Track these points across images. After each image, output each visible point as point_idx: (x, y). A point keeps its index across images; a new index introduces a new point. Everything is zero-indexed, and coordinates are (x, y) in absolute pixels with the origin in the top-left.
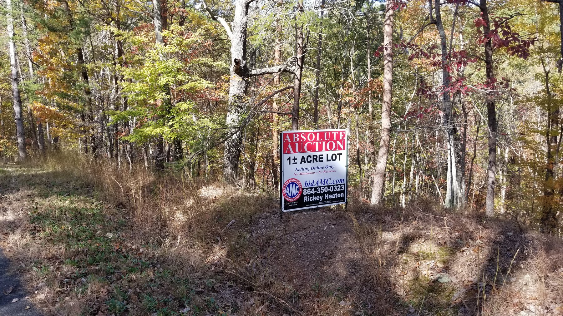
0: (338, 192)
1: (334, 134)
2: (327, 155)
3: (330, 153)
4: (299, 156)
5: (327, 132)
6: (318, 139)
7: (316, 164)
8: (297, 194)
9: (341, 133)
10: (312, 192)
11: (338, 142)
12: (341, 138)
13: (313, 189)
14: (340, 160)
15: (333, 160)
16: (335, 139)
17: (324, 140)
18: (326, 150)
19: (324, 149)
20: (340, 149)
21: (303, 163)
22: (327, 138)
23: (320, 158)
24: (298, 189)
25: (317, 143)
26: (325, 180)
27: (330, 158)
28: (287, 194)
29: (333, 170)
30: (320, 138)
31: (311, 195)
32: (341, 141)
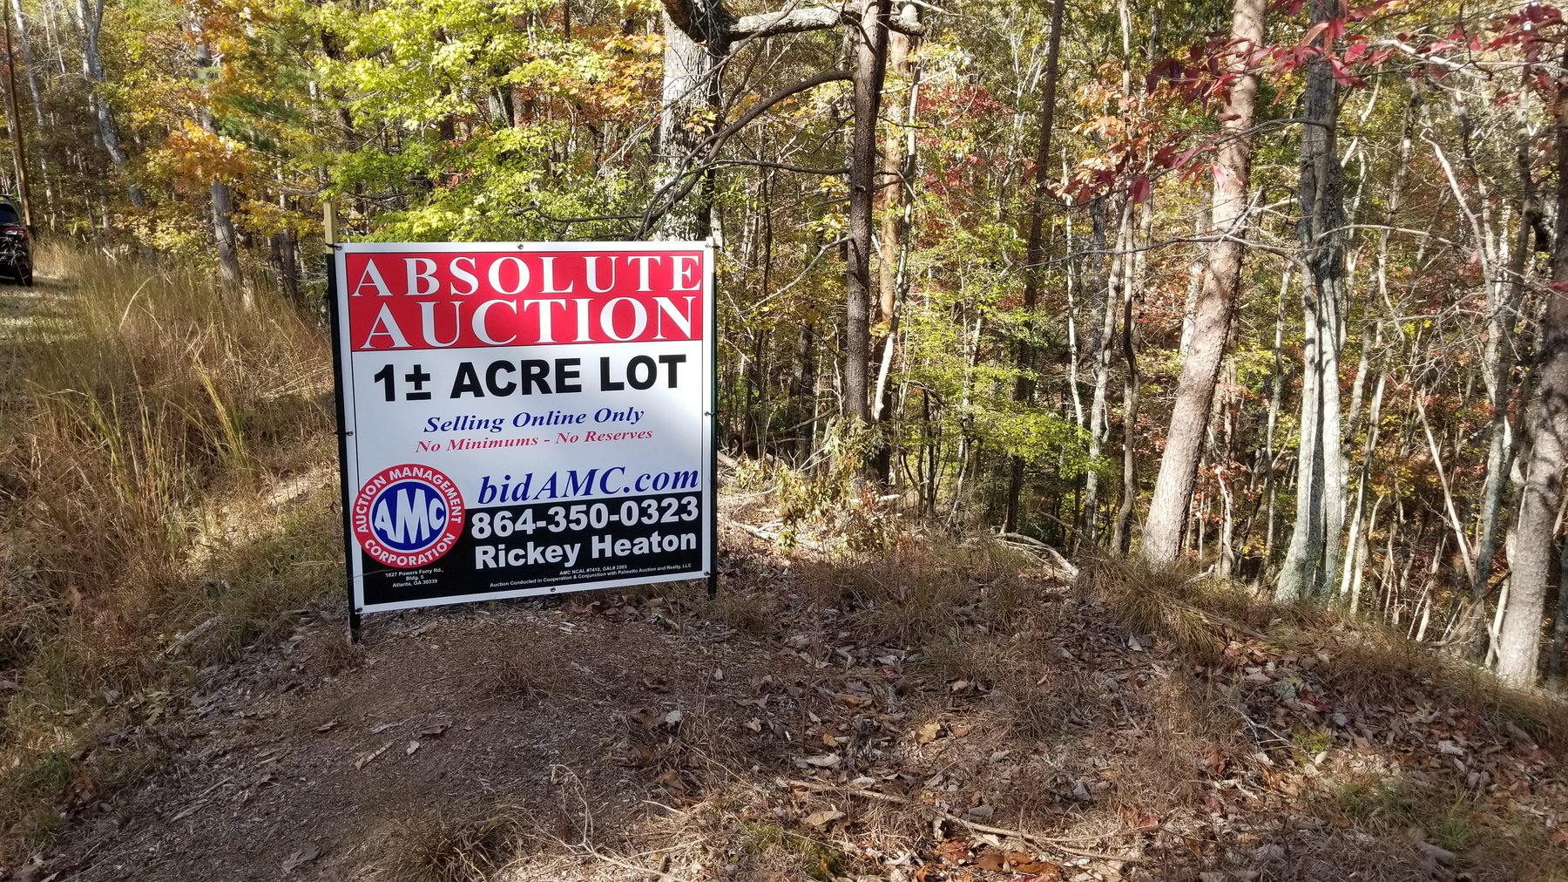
0: (664, 529)
1: (636, 263)
2: (605, 363)
3: (621, 354)
4: (442, 364)
5: (602, 258)
6: (548, 287)
7: (537, 403)
8: (434, 533)
9: (678, 262)
10: (519, 527)
11: (664, 303)
12: (678, 286)
13: (528, 514)
14: (673, 382)
15: (637, 385)
16: (644, 286)
17: (582, 291)
18: (597, 336)
19: (583, 331)
20: (673, 333)
21: (467, 396)
22: (602, 280)
23: (561, 375)
24: (440, 513)
25: (545, 307)
26: (592, 473)
27: (618, 374)
28: (382, 534)
29: (639, 427)
30: (559, 282)
31: (518, 540)
32: (678, 300)
